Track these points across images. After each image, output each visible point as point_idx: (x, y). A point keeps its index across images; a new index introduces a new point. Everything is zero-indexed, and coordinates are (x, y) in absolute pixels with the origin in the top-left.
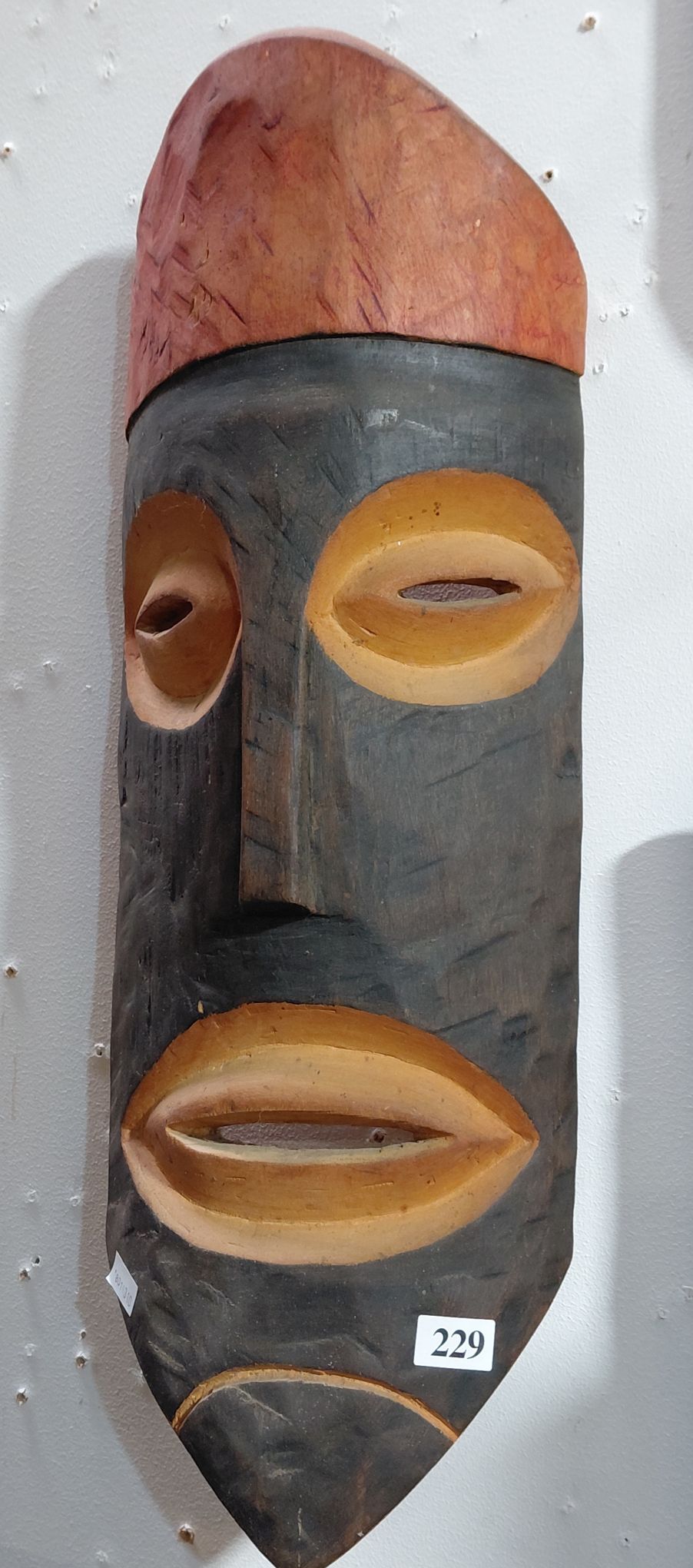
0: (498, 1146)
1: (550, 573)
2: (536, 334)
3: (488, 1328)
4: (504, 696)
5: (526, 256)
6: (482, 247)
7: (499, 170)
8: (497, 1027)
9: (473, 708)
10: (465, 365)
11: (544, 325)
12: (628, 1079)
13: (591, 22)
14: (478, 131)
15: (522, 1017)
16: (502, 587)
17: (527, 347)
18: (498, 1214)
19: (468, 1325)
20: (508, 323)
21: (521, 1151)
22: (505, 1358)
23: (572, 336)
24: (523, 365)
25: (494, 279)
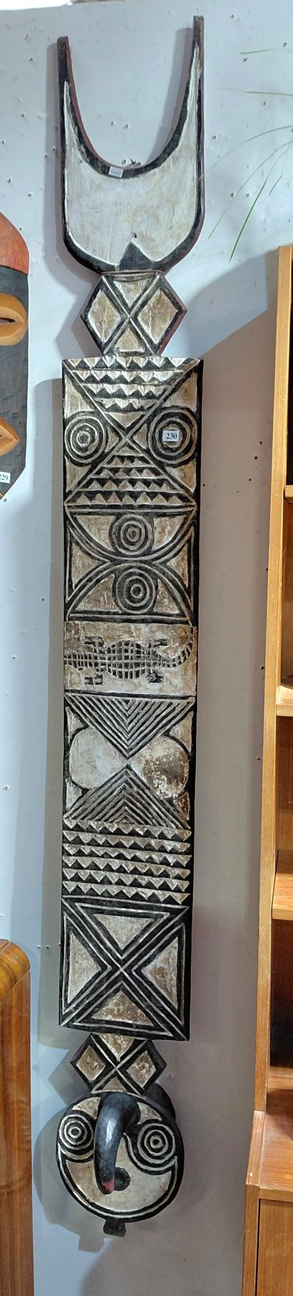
0: (11, 440)
1: (22, 320)
2: (19, 265)
3: (9, 475)
4: (11, 344)
5: (17, 248)
6: (7, 245)
7: (11, 228)
8: (10, 415)
9: (6, 346)
10: (4, 271)
11: (20, 263)
12: (37, 434)
13: (30, 195)
14: (7, 219)
15: (16, 413)
16: (11, 321)
17: (17, 268)
18: (11, 452)
19: (5, 474)
20: (13, 262)
21: (15, 441)
22: (12, 483)
23: (26, 267)
24: (16, 272)
25: (10, 252)
